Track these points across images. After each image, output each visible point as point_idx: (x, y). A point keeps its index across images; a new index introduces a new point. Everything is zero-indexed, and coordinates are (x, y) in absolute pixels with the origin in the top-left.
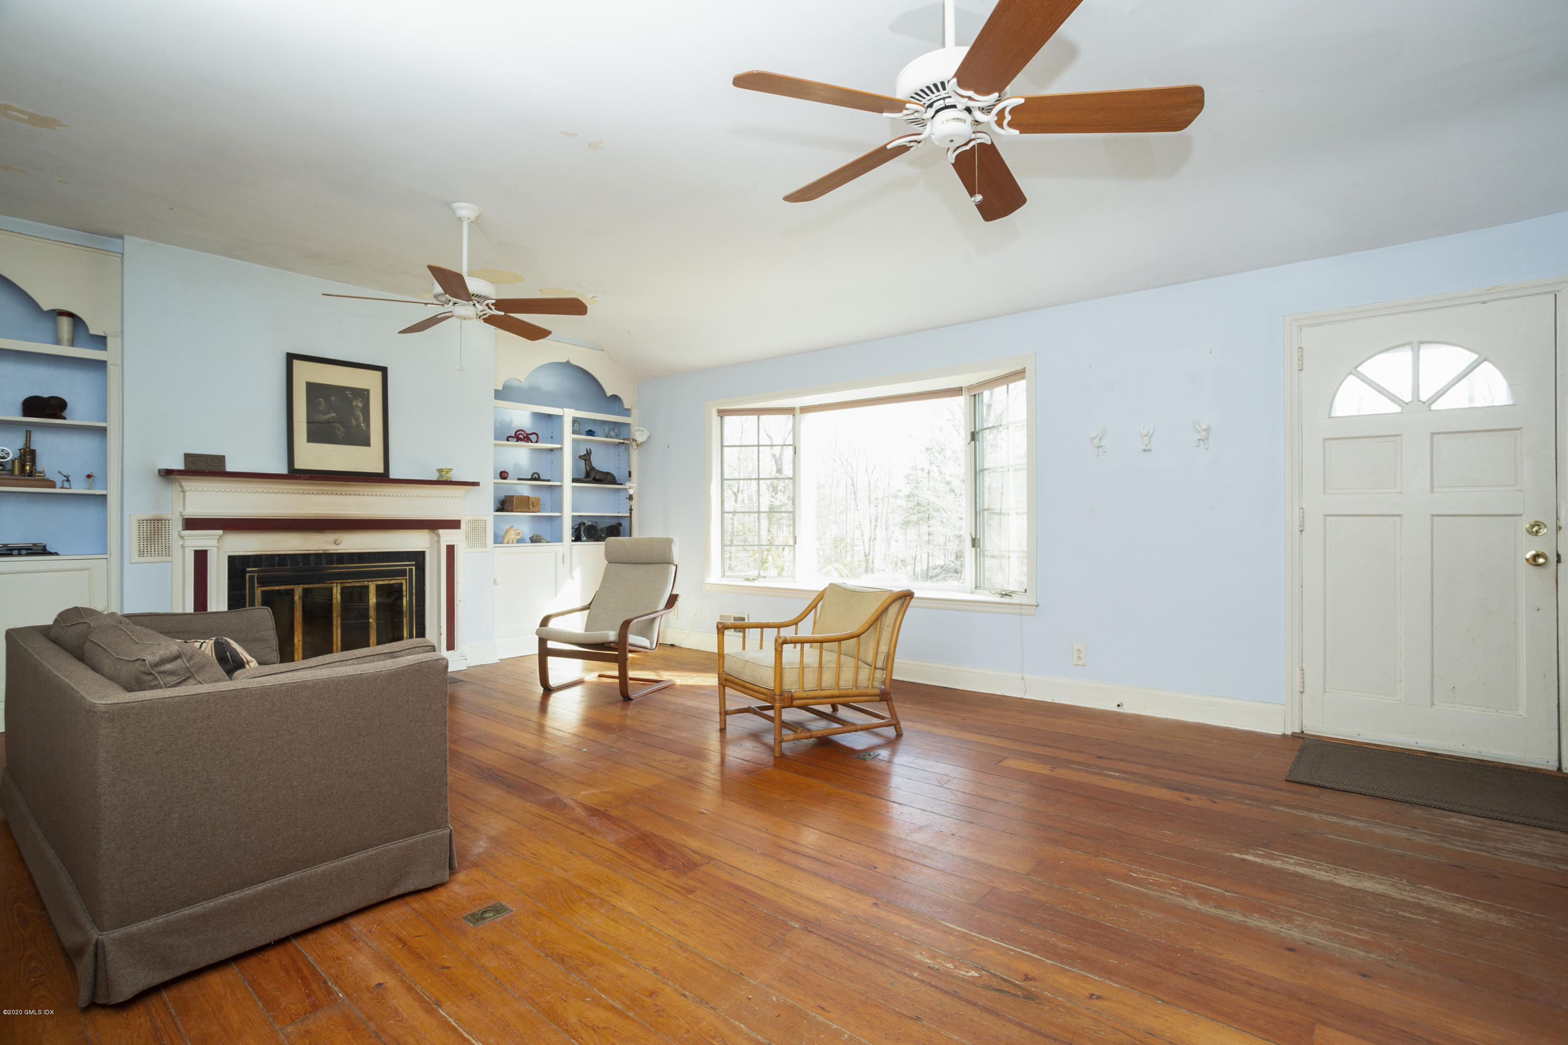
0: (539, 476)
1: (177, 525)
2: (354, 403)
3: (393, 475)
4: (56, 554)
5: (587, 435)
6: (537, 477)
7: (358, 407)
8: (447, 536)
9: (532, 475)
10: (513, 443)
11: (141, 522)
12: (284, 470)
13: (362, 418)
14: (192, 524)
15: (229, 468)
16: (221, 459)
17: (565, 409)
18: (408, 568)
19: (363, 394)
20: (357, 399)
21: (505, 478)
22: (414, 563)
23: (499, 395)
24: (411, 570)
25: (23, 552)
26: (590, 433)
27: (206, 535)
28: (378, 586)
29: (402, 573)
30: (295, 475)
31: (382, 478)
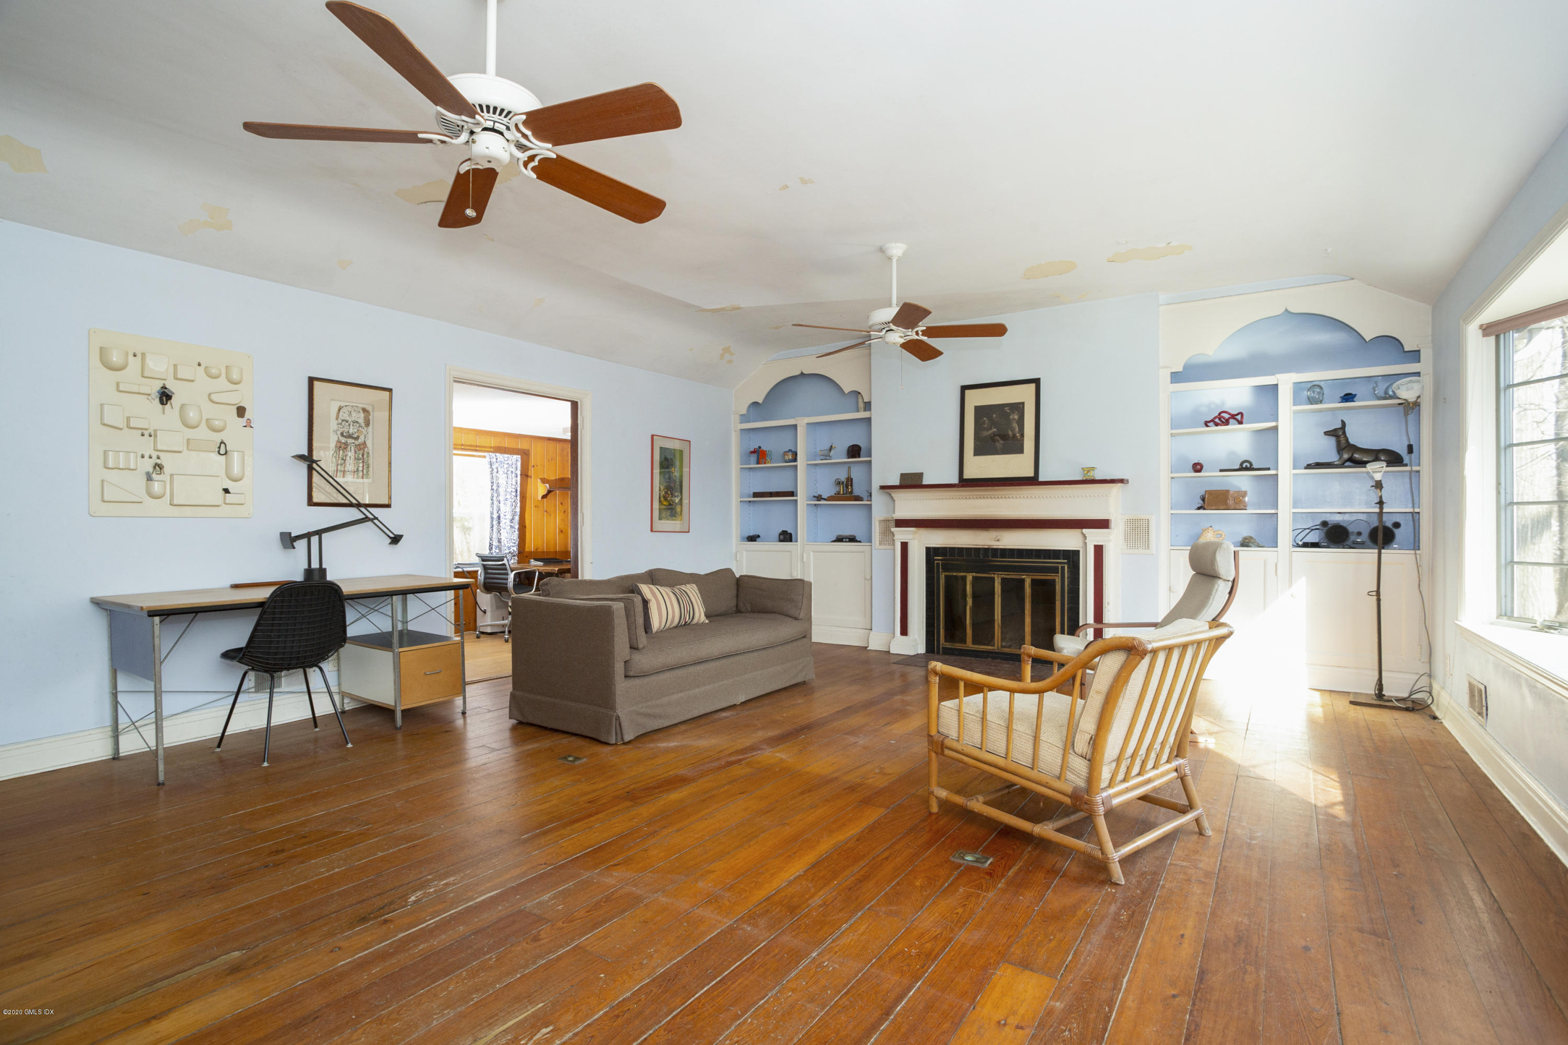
0: (1251, 464)
1: (893, 523)
2: (1011, 417)
3: (1041, 479)
4: (860, 542)
5: (1342, 402)
6: (1249, 466)
7: (1015, 419)
8: (1094, 536)
9: (1242, 464)
10: (1213, 428)
11: (880, 521)
12: (955, 481)
13: (1017, 429)
14: (901, 523)
15: (925, 482)
16: (920, 476)
17: (1279, 376)
18: (1060, 566)
19: (1018, 408)
20: (1014, 413)
21: (1200, 471)
22: (1066, 561)
23: (1176, 377)
24: (1063, 568)
25: (847, 540)
26: (1348, 397)
27: (905, 531)
28: (1033, 580)
29: (1055, 570)
30: (965, 483)
31: (1033, 481)
